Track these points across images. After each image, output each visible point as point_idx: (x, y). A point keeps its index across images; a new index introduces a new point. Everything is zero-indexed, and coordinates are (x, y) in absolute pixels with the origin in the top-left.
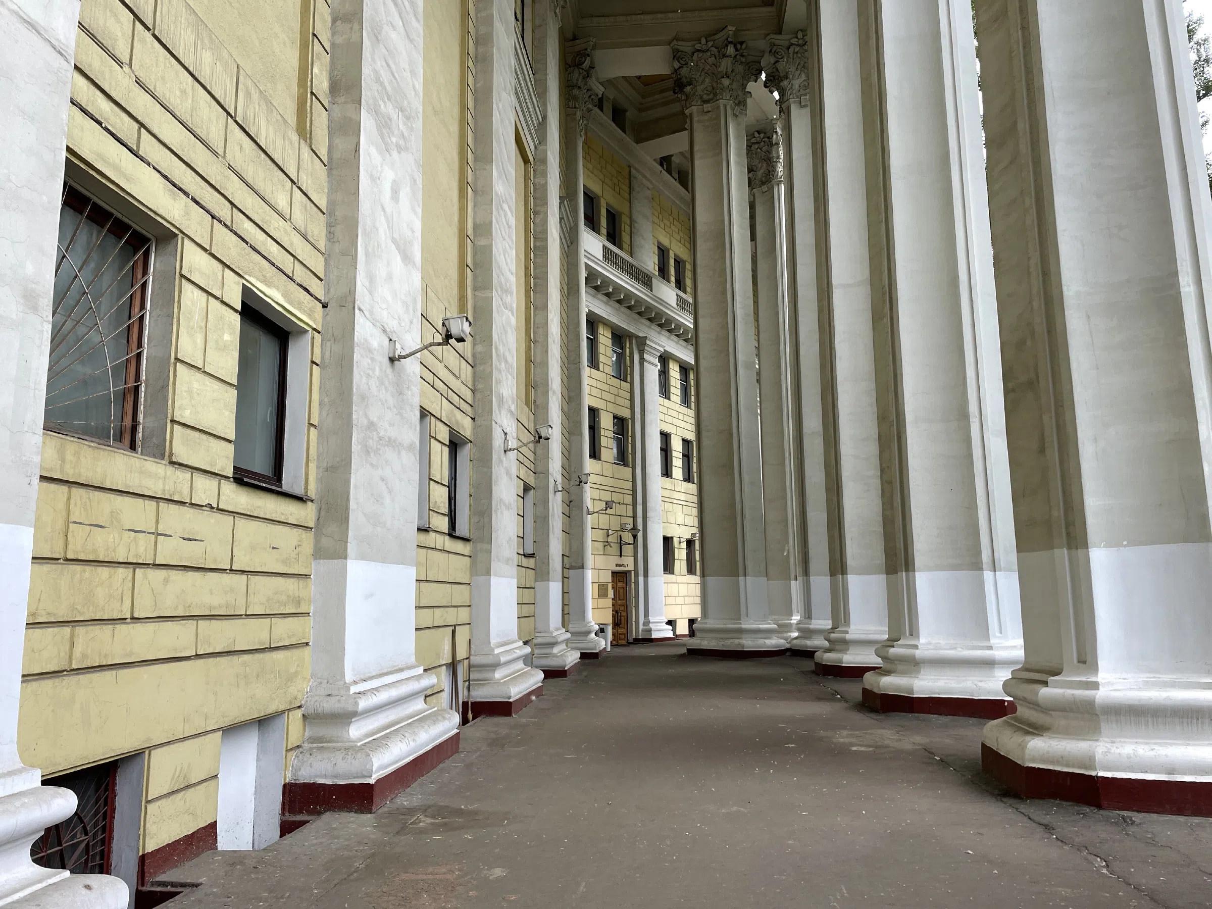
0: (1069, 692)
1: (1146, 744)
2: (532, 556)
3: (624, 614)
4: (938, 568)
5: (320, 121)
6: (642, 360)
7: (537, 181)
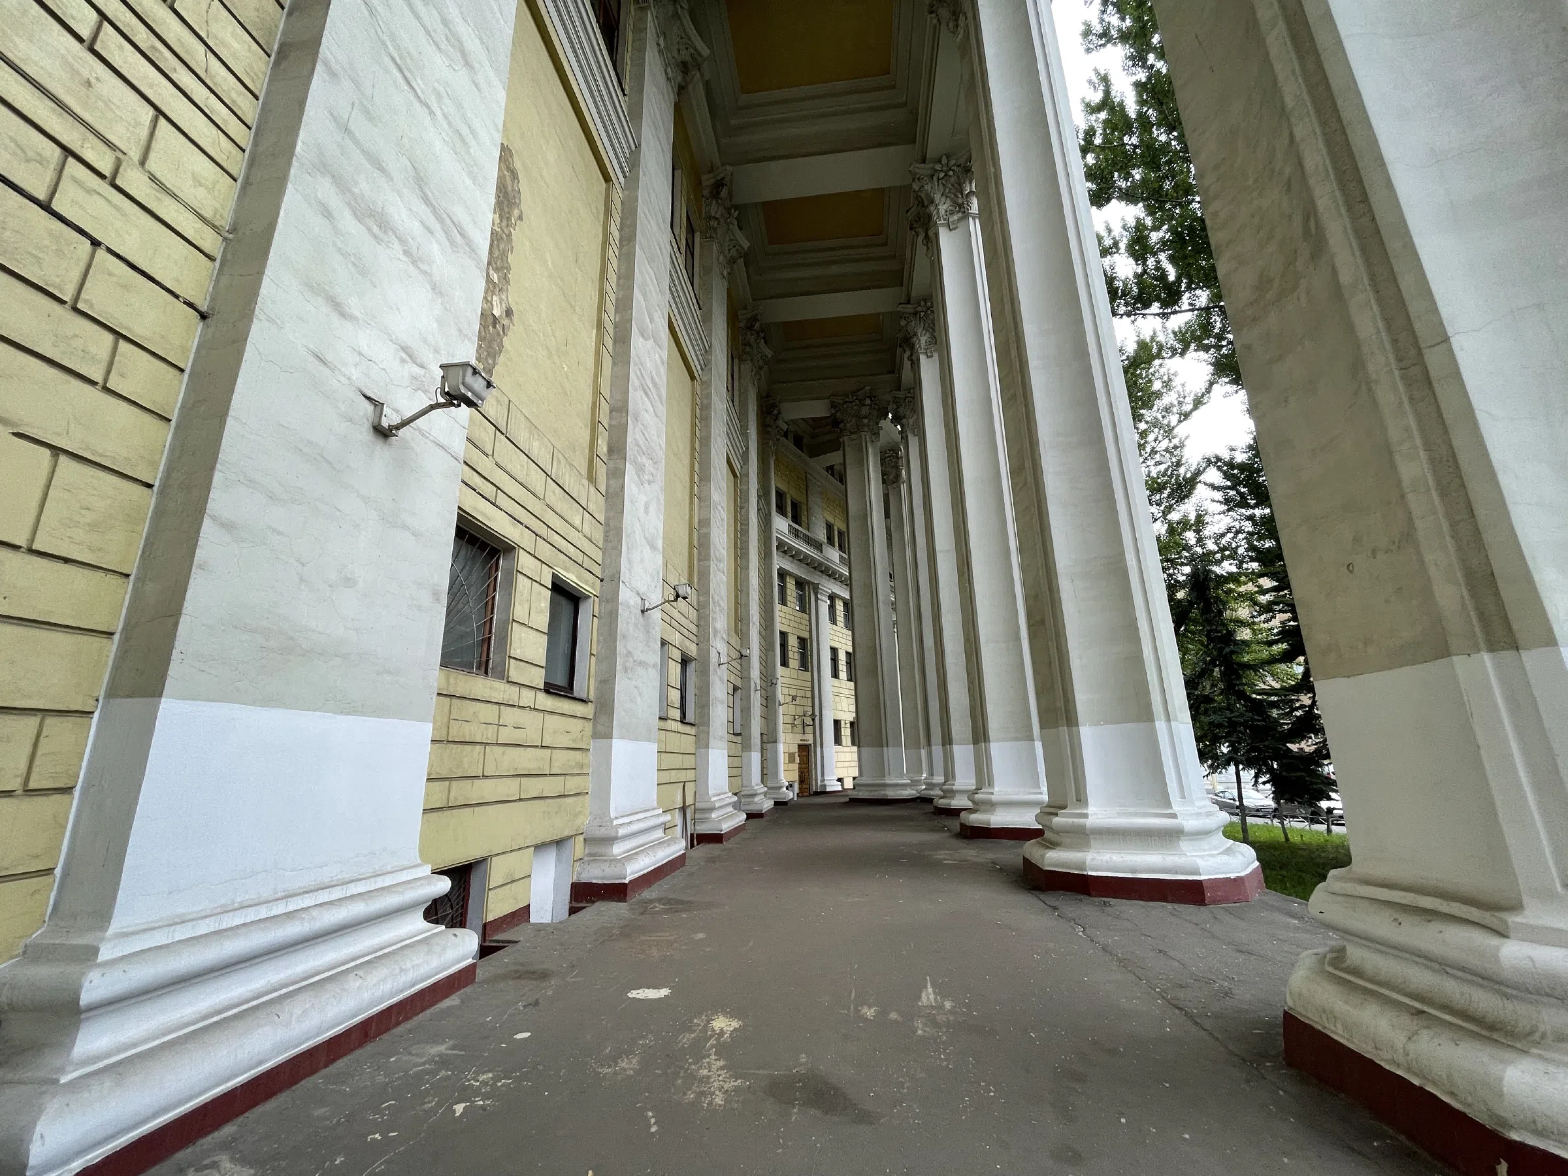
0: (1070, 820)
1: (1118, 853)
2: (740, 734)
3: (807, 774)
4: (1005, 740)
5: (601, 471)
6: (817, 599)
7: (743, 487)
